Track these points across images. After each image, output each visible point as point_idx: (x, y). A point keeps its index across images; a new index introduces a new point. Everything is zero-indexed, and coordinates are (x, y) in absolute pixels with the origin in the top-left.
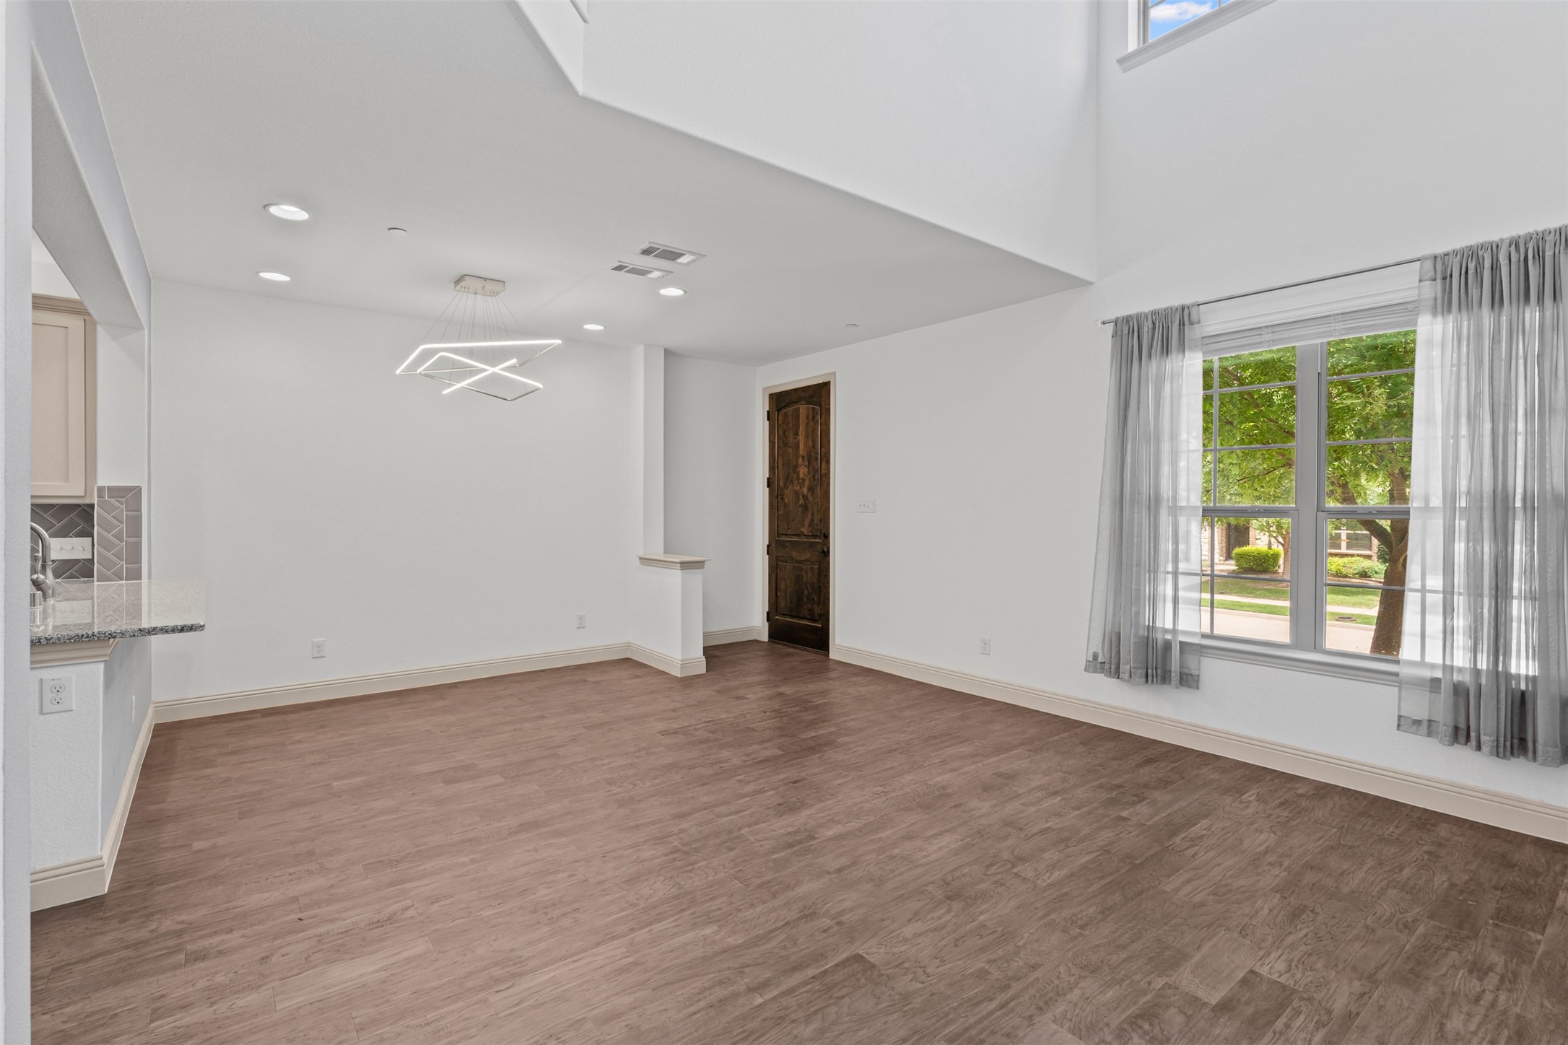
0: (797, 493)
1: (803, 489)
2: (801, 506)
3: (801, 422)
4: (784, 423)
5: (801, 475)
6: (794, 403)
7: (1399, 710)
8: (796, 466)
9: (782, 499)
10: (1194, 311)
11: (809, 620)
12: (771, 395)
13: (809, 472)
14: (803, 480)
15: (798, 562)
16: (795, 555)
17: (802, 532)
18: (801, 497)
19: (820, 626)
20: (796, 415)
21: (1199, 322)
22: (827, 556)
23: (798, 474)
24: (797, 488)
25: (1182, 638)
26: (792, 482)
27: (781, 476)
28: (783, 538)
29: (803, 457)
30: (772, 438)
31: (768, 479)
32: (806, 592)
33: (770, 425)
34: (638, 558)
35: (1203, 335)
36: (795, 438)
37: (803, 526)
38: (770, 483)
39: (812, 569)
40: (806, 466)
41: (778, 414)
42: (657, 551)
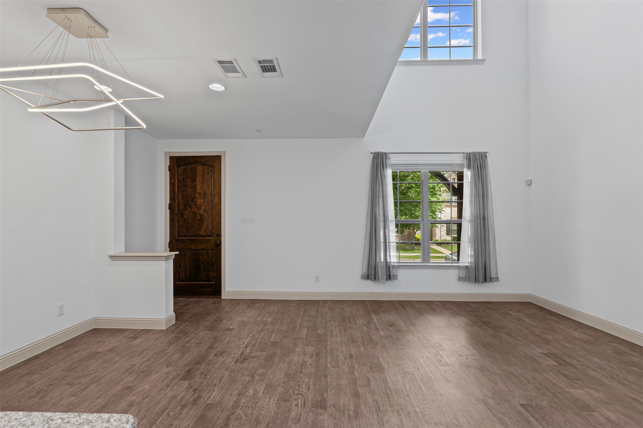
0: (195, 213)
1: (200, 211)
2: (198, 220)
3: (198, 174)
4: (183, 174)
5: (198, 203)
6: (192, 163)
7: (459, 275)
8: (193, 199)
9: (182, 216)
10: (388, 154)
11: (205, 281)
12: (172, 158)
13: (204, 202)
14: (200, 206)
15: (194, 250)
16: (193, 247)
17: (199, 234)
18: (198, 215)
19: (214, 283)
20: (194, 171)
21: (390, 159)
22: (219, 246)
23: (196, 203)
24: (196, 210)
25: (392, 264)
26: (190, 206)
27: (181, 203)
28: (182, 238)
29: (200, 194)
30: (173, 181)
31: (169, 204)
32: (203, 266)
33: (170, 174)
34: (108, 257)
35: (391, 163)
36: (193, 183)
37: (200, 230)
38: (171, 207)
39: (207, 254)
40: (202, 199)
41: (177, 168)
42: (121, 250)
